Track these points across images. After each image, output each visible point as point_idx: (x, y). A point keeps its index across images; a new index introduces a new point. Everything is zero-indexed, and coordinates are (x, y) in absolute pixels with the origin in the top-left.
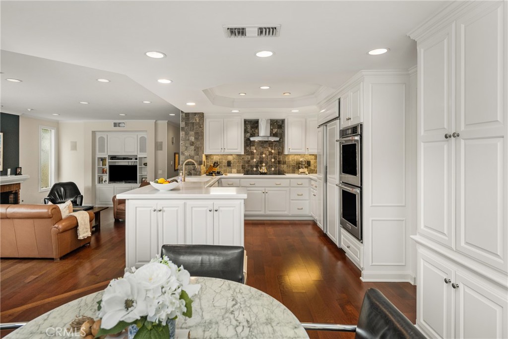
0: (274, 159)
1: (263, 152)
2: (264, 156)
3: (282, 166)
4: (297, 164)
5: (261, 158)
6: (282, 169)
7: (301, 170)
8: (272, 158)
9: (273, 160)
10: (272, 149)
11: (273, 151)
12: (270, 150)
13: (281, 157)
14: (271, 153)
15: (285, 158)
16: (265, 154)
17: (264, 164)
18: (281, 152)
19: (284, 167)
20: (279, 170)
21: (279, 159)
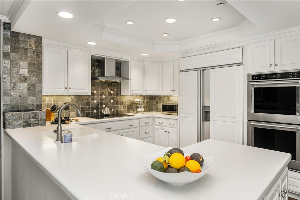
0: (114, 100)
1: (103, 93)
2: (104, 97)
3: (120, 106)
4: (131, 104)
5: (101, 99)
6: (119, 110)
7: (139, 110)
8: (111, 99)
9: (112, 101)
10: (111, 90)
11: (112, 92)
12: (109, 90)
13: (119, 98)
14: (110, 94)
15: (122, 98)
16: (105, 95)
17: (104, 106)
18: (118, 94)
19: (121, 108)
20: (117, 110)
21: (118, 99)
